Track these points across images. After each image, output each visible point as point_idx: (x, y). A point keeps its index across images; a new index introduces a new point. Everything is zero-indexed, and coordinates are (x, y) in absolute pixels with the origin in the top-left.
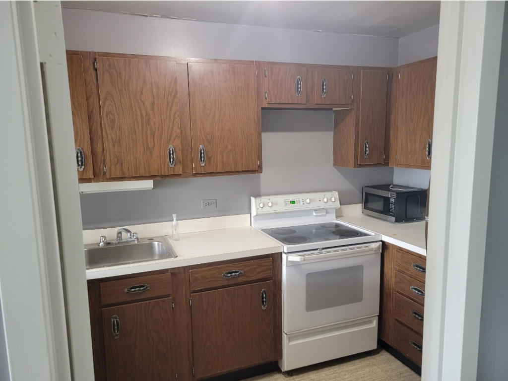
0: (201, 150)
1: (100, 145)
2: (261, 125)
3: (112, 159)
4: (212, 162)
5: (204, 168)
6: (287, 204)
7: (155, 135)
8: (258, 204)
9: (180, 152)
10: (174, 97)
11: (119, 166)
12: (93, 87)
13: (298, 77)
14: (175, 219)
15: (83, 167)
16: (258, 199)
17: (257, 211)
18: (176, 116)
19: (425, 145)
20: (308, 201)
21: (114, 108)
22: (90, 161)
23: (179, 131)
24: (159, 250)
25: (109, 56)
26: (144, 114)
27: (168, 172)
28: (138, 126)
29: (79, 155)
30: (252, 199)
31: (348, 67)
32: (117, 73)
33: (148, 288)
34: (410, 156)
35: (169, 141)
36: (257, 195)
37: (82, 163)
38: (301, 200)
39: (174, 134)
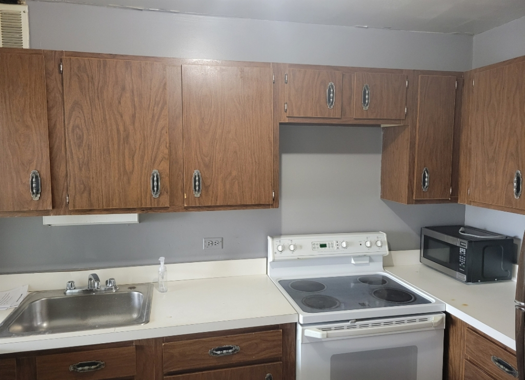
0: (196, 176)
1: (63, 168)
2: (278, 144)
3: (77, 186)
4: (211, 193)
5: (199, 200)
6: (314, 248)
7: (135, 157)
8: (276, 246)
9: (167, 179)
10: (162, 108)
11: (85, 195)
12: (57, 95)
13: (330, 84)
14: (162, 263)
15: (39, 195)
16: (276, 240)
17: (274, 257)
18: (164, 132)
19: (512, 178)
20: (344, 245)
21: (83, 121)
22: (49, 188)
23: (166, 151)
24: (139, 302)
25: (79, 56)
26: (121, 129)
27: (151, 204)
28: (113, 144)
29: (34, 180)
30: (269, 239)
31: (401, 71)
32: (88, 77)
33: (103, 367)
34: (488, 192)
35: (154, 164)
36: (277, 234)
37: (37, 190)
38: (335, 244)
39: (160, 156)
